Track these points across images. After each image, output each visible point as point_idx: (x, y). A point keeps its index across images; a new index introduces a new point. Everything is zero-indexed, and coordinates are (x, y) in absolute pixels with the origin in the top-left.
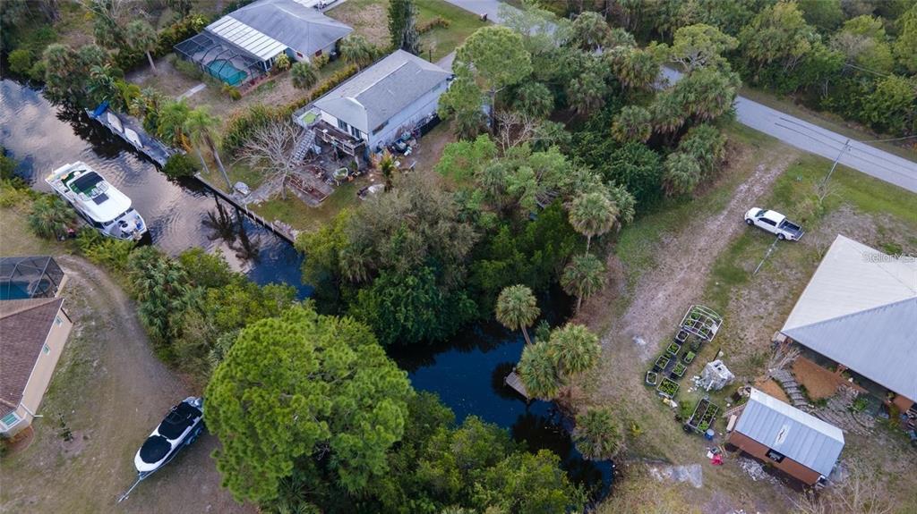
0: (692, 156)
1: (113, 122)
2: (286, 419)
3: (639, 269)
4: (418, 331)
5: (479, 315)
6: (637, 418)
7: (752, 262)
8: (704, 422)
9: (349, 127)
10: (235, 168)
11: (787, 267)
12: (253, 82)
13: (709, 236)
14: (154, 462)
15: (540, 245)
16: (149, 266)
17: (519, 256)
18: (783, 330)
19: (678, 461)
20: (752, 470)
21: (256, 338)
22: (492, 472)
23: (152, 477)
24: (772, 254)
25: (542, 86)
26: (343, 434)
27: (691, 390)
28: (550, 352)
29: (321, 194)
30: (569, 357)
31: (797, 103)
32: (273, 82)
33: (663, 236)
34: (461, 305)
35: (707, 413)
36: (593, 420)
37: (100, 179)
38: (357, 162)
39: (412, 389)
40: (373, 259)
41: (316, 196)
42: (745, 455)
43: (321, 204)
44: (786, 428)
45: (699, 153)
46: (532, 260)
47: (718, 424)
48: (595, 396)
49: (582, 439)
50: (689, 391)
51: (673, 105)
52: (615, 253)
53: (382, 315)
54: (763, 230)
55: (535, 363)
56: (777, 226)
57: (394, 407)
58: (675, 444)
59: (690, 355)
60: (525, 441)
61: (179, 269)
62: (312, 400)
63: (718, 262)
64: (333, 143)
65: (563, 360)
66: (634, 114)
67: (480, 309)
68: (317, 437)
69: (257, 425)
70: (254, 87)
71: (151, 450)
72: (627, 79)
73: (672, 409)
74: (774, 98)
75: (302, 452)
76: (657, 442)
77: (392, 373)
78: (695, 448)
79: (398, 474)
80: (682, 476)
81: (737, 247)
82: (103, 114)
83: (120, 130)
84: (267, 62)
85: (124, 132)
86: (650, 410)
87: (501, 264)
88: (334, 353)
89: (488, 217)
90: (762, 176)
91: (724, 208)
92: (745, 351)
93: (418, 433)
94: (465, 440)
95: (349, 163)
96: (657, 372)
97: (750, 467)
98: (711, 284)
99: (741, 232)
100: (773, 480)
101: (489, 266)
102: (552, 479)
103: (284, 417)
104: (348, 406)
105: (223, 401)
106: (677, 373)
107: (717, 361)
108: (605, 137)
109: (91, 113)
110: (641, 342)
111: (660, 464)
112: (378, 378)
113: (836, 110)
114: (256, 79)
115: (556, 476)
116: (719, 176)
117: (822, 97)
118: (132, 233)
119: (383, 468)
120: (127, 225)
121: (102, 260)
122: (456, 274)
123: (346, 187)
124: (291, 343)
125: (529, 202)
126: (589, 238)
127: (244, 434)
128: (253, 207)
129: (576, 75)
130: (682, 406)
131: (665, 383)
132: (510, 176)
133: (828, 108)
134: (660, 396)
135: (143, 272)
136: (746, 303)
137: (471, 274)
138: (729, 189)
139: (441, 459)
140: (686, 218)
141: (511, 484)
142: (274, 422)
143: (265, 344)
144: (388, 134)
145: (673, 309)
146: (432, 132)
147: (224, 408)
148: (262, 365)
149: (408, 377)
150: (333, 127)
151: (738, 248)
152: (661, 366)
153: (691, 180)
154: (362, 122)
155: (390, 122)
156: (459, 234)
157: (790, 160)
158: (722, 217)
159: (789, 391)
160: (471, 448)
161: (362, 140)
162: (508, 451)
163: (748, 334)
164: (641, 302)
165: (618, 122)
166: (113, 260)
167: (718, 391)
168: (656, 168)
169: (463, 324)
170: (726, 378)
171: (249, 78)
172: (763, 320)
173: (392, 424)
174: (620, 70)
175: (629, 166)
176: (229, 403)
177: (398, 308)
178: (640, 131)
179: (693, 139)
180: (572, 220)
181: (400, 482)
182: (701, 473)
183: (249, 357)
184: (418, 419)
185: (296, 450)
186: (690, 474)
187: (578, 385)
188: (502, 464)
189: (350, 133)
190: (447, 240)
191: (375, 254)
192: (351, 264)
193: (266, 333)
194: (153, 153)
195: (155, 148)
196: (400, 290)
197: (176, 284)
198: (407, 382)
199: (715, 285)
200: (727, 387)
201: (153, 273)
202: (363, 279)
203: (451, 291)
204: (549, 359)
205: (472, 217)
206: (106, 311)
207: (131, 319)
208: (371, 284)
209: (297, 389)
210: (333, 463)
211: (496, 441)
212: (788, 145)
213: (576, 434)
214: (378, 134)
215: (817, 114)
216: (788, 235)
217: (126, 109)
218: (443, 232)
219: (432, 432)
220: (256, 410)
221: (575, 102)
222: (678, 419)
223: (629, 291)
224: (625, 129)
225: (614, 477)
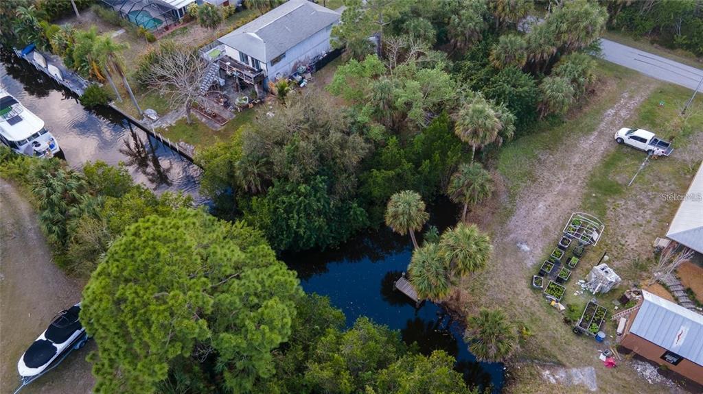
0: (565, 79)
1: (38, 60)
2: (160, 317)
3: (519, 182)
4: (309, 239)
5: (368, 223)
6: (526, 321)
7: (625, 175)
8: (594, 324)
9: (249, 59)
10: (146, 98)
11: (659, 180)
12: (167, 28)
13: (582, 153)
14: (37, 367)
15: (428, 155)
16: (49, 175)
17: (407, 166)
18: (667, 235)
19: (571, 363)
20: (647, 373)
21: (136, 234)
22: (384, 375)
23: (37, 381)
24: (644, 169)
25: (426, 21)
26: (224, 334)
27: (578, 292)
28: (440, 253)
29: (223, 119)
30: (461, 256)
31: (652, 43)
32: (185, 28)
33: (539, 153)
34: (351, 213)
35: (596, 315)
36: (487, 321)
37: (15, 102)
38: (257, 90)
39: (301, 289)
40: (268, 170)
41: (219, 121)
42: (639, 358)
43: (223, 128)
44: (685, 329)
45: (572, 77)
46: (420, 169)
47: (608, 327)
48: (483, 300)
49: (474, 341)
50: (576, 294)
51: (546, 34)
52: (496, 168)
53: (275, 222)
54: (633, 148)
55: (426, 264)
56: (648, 142)
57: (281, 306)
58: (567, 347)
59: (574, 260)
60: (416, 342)
61: (79, 179)
62: (190, 297)
63: (593, 176)
64: (235, 73)
65: (455, 260)
66: (511, 42)
67: (370, 218)
68: (195, 336)
69: (129, 323)
70: (168, 32)
71: (35, 355)
72: (503, 14)
73: (560, 312)
74: (630, 39)
75: (179, 352)
76: (547, 344)
77: (280, 272)
78: (587, 351)
79: (285, 376)
80: (576, 379)
81: (610, 162)
82: (30, 54)
83: (43, 65)
84: (180, 10)
85: (47, 67)
86: (538, 313)
87: (391, 173)
88: (219, 251)
89: (377, 130)
90: (627, 102)
91: (594, 130)
92: (627, 256)
93: (307, 335)
94: (355, 341)
95: (249, 93)
96: (543, 276)
97: (645, 370)
98: (588, 196)
99: (613, 150)
100: (670, 383)
101: (379, 175)
102: (447, 382)
103: (159, 314)
104: (232, 303)
105: (94, 299)
106: (563, 277)
107: (603, 265)
108: (484, 66)
109: (19, 53)
110: (526, 248)
111: (551, 366)
112: (265, 277)
113: (689, 47)
114: (170, 25)
115: (452, 379)
116: (587, 103)
117: (675, 36)
118: (44, 152)
119: (269, 370)
120: (39, 145)
121: (11, 175)
122: (346, 183)
123: (246, 113)
124: (173, 238)
125: (417, 113)
126: (474, 149)
127: (116, 334)
128: (161, 130)
129: (456, 12)
130: (570, 309)
131: (551, 286)
132: (397, 90)
133: (681, 46)
134: (547, 299)
135: (43, 181)
136: (624, 212)
137: (361, 184)
138: (597, 113)
139: (330, 360)
140: (559, 138)
141: (404, 388)
142: (148, 320)
143: (143, 239)
144: (285, 66)
145: (554, 217)
146: (326, 67)
147: (95, 306)
148: (139, 260)
149: (297, 278)
150: (236, 61)
151: (612, 164)
152: (546, 270)
153: (566, 100)
154: (262, 53)
155: (287, 55)
156: (350, 144)
157: (651, 89)
158: (593, 137)
159: (677, 294)
160: (363, 349)
161: (261, 70)
162: (400, 353)
163: (628, 240)
164: (522, 212)
165: (496, 50)
166: (22, 175)
167: (604, 293)
168: (533, 89)
169: (354, 232)
170: (614, 281)
171: (164, 24)
172: (642, 228)
173: (278, 323)
174: (495, 8)
175: (508, 88)
176: (101, 300)
177: (291, 215)
178: (517, 58)
179: (566, 63)
180: (459, 131)
181: (288, 385)
182: (595, 376)
183: (127, 252)
184: (308, 321)
185: (171, 350)
186: (583, 376)
187: (466, 289)
188: (395, 366)
189: (251, 65)
190: (337, 149)
191: (269, 164)
192: (246, 174)
193: (148, 228)
194: (71, 86)
195: (74, 81)
196: (292, 197)
197: (74, 192)
198: (296, 282)
199: (591, 196)
200: (613, 291)
201: (52, 181)
202: (258, 190)
203: (343, 201)
204: (441, 259)
205: (362, 129)
206: (11, 221)
207: (34, 229)
208: (265, 193)
209: (176, 285)
210: (219, 366)
211: (387, 342)
212: (648, 77)
213: (468, 335)
214: (277, 65)
215: (672, 52)
216: (659, 151)
217: (49, 47)
218: (334, 141)
219: (323, 333)
220: (128, 308)
221: (457, 36)
222: (567, 322)
223: (510, 202)
224: (503, 56)
225: (505, 380)
